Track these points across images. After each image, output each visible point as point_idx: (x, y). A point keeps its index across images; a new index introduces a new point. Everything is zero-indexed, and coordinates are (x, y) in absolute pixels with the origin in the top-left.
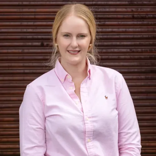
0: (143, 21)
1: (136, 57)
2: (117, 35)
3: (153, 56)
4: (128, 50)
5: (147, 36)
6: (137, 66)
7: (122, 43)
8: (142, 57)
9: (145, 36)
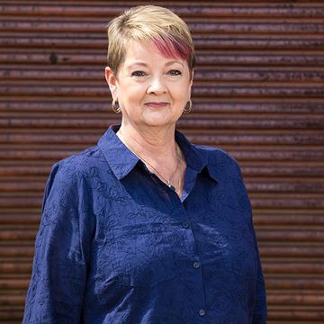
0: (292, 7)
1: (274, 91)
2: (230, 39)
3: (314, 90)
4: (256, 76)
5: (301, 43)
6: (276, 113)
7: (241, 59)
8: (289, 91)
9: (294, 43)
